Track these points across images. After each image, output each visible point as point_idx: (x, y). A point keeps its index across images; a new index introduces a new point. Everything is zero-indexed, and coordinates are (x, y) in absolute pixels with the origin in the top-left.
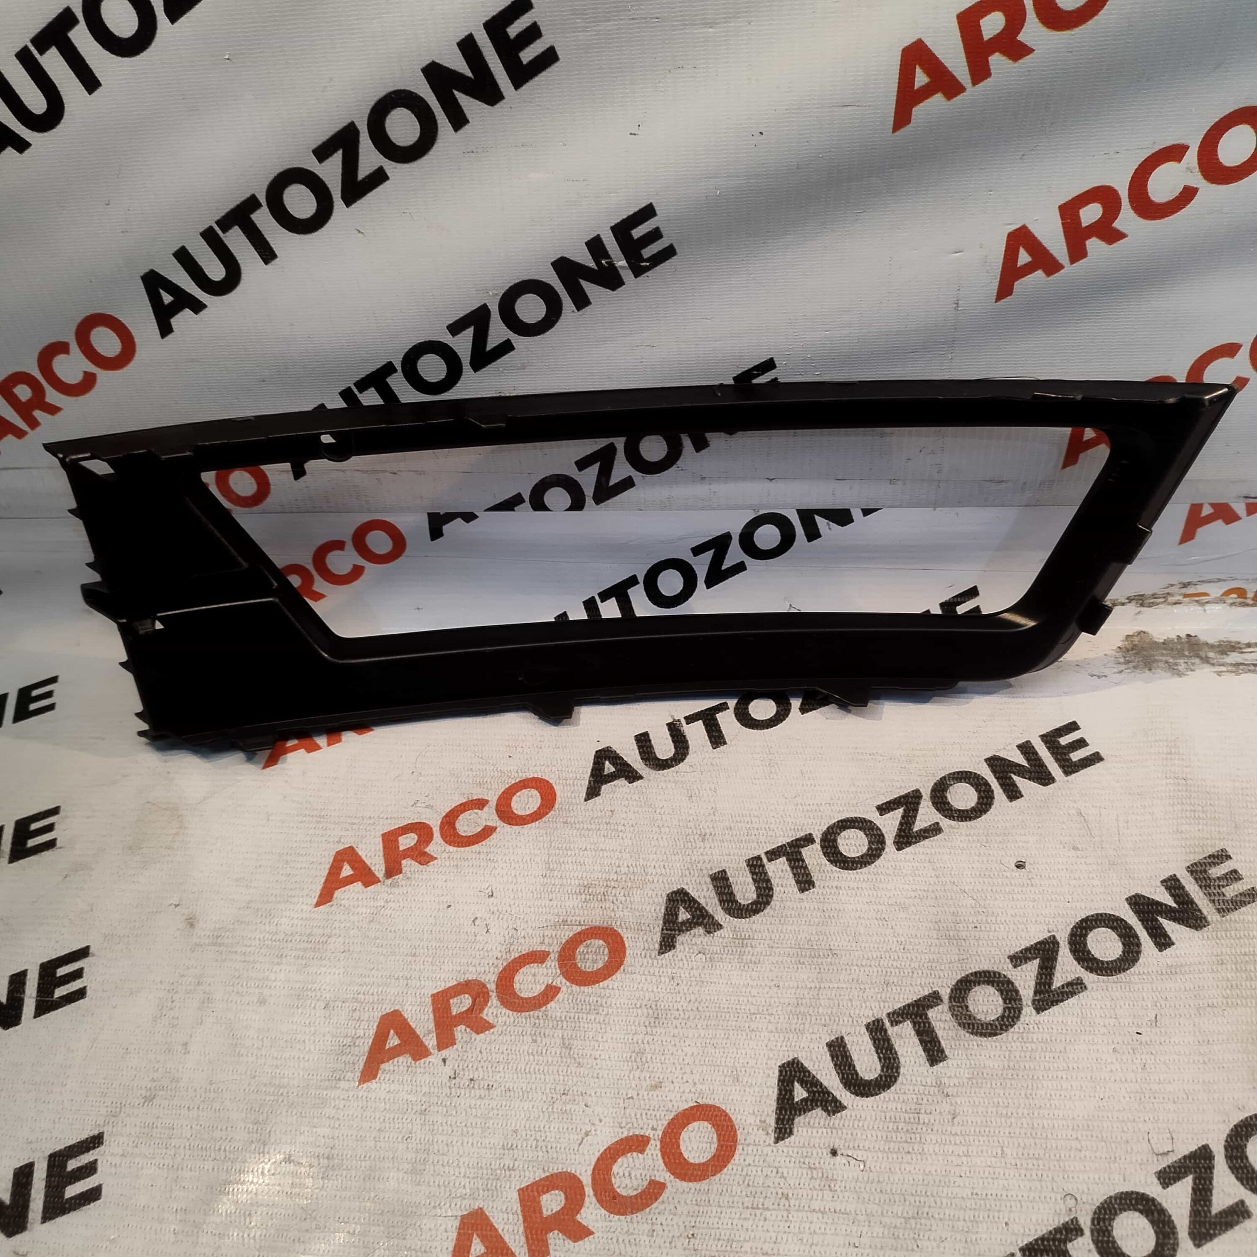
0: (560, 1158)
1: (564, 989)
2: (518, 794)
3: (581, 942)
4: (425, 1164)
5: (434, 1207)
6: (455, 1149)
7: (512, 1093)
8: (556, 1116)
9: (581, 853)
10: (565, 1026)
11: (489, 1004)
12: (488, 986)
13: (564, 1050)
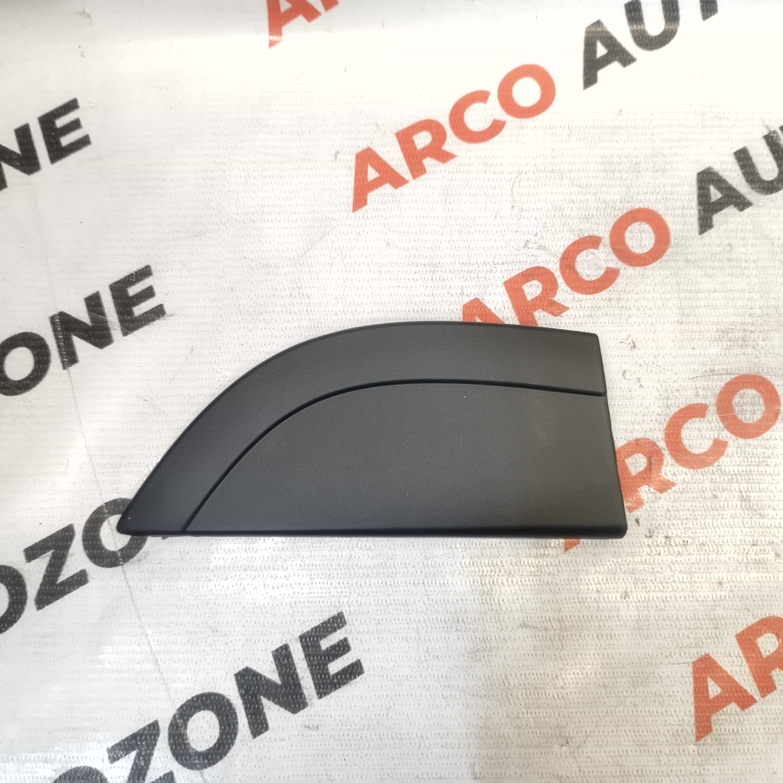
0: (765, 605)
1: (731, 442)
2: (629, 228)
3: (734, 392)
4: (648, 620)
5: (666, 657)
6: (671, 603)
7: (707, 547)
8: (753, 567)
9: (712, 295)
10: (739, 480)
11: (665, 463)
12: (658, 444)
13: (743, 503)
